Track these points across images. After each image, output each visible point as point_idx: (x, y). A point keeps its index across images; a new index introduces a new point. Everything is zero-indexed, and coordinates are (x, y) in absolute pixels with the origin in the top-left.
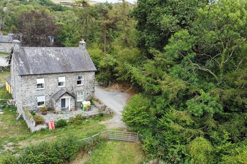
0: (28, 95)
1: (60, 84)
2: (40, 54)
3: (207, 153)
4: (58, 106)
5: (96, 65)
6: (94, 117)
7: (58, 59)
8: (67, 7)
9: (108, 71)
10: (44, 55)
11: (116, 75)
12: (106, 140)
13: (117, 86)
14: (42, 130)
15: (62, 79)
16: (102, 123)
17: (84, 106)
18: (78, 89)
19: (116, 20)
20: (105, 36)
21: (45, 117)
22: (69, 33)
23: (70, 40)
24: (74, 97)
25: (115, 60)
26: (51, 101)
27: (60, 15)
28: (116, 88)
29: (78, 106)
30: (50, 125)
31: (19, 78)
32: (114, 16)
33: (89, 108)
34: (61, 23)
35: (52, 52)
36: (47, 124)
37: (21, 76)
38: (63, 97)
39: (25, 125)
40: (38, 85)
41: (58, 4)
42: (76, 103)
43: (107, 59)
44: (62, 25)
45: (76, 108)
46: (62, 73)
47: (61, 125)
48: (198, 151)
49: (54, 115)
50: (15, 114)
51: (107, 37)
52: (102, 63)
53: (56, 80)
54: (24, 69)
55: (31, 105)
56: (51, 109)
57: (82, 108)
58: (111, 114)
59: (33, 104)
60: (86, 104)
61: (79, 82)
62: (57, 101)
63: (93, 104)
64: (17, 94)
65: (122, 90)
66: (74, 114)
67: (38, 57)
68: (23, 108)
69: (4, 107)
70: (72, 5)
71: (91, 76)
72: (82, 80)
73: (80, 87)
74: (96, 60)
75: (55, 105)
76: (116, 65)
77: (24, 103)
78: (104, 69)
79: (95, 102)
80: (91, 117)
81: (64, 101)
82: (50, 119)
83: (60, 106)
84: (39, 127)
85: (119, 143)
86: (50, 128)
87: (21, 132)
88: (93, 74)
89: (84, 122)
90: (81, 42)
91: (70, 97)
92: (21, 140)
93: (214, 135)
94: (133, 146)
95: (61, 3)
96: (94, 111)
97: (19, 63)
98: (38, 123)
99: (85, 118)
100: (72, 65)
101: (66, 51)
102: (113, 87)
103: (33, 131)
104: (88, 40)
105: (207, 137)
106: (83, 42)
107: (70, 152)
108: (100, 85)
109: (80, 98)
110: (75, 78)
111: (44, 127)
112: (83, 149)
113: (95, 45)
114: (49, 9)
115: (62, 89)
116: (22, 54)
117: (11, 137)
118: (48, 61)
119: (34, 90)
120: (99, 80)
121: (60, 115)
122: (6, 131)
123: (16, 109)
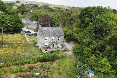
0: (43, 42)
1: (52, 39)
2: (47, 29)
3: (94, 60)
4: (51, 47)
5: (65, 34)
6: (63, 51)
7: (52, 31)
8: (56, 9)
9: (69, 37)
10: (48, 30)
11: (72, 37)
12: (66, 57)
13: (73, 42)
14: (47, 53)
15: (53, 38)
16: (65, 53)
17: (60, 47)
18: (58, 41)
19: (74, 17)
20: (70, 23)
21: (47, 49)
22: (56, 22)
23: (56, 24)
24: (57, 44)
25: (72, 32)
26: (49, 45)
27: (53, 13)
28: (72, 43)
29: (58, 47)
30: (49, 51)
31: (40, 37)
32: (73, 16)
33: (61, 48)
34: (53, 17)
35: (50, 29)
36: (48, 51)
37: (41, 36)
38: (53, 44)
39: (41, 51)
40: (46, 39)
41: (52, 8)
42: (57, 46)
43: (69, 32)
44: (53, 18)
45: (57, 48)
46: (53, 36)
47: (52, 52)
48: (92, 59)
49: (50, 49)
50: (38, 48)
51: (70, 24)
52: (67, 34)
53: (51, 38)
54: (42, 34)
55: (43, 45)
56: (49, 48)
57: (59, 48)
58: (69, 50)
59: (44, 45)
60: (61, 46)
61: (59, 39)
62: (51, 45)
63: (63, 47)
64: (39, 42)
65: (74, 43)
66: (56, 49)
67: (46, 31)
68: (41, 46)
69: (35, 46)
70: (58, 8)
71: (63, 37)
72: (60, 38)
73: (59, 41)
74: (65, 32)
75: (50, 46)
76: (72, 34)
77: (41, 45)
78: (68, 36)
79: (63, 46)
80: (62, 50)
81: (53, 45)
82: (49, 50)
83: (52, 46)
84: (46, 52)
85: (70, 58)
86: (49, 52)
87: (40, 53)
88: (64, 37)
89: (59, 52)
90: (60, 26)
91: (55, 44)
92: (41, 55)
93: (98, 55)
94: (74, 59)
95: (53, 7)
96: (63, 49)
97: (41, 32)
98: (45, 51)
99: (60, 51)
100: (57, 33)
101: (55, 29)
102: (71, 42)
103: (44, 53)
104: (63, 25)
105: (95, 56)
106: (61, 26)
107: (55, 58)
108: (66, 41)
109: (59, 45)
110: (57, 38)
111: (47, 52)
112: (58, 58)
113: (66, 26)
114: (48, 11)
115: (53, 41)
116: (41, 29)
117: (38, 54)
118: (49, 32)
119: (44, 41)
120: (66, 40)
121: (52, 49)
122: (36, 52)
123: (38, 47)
